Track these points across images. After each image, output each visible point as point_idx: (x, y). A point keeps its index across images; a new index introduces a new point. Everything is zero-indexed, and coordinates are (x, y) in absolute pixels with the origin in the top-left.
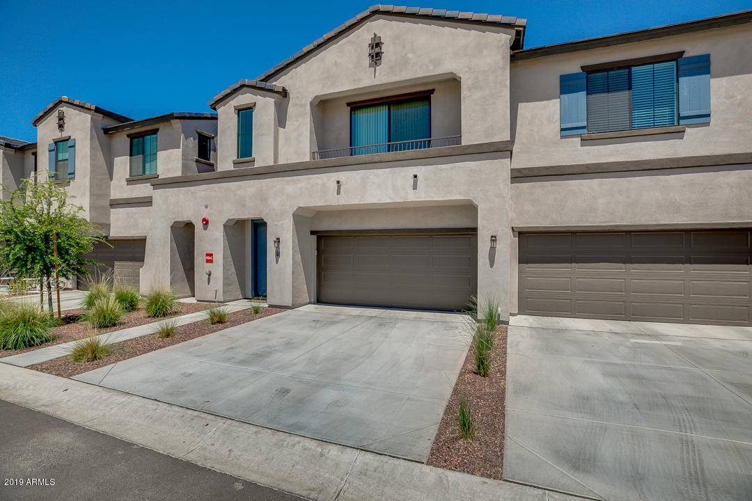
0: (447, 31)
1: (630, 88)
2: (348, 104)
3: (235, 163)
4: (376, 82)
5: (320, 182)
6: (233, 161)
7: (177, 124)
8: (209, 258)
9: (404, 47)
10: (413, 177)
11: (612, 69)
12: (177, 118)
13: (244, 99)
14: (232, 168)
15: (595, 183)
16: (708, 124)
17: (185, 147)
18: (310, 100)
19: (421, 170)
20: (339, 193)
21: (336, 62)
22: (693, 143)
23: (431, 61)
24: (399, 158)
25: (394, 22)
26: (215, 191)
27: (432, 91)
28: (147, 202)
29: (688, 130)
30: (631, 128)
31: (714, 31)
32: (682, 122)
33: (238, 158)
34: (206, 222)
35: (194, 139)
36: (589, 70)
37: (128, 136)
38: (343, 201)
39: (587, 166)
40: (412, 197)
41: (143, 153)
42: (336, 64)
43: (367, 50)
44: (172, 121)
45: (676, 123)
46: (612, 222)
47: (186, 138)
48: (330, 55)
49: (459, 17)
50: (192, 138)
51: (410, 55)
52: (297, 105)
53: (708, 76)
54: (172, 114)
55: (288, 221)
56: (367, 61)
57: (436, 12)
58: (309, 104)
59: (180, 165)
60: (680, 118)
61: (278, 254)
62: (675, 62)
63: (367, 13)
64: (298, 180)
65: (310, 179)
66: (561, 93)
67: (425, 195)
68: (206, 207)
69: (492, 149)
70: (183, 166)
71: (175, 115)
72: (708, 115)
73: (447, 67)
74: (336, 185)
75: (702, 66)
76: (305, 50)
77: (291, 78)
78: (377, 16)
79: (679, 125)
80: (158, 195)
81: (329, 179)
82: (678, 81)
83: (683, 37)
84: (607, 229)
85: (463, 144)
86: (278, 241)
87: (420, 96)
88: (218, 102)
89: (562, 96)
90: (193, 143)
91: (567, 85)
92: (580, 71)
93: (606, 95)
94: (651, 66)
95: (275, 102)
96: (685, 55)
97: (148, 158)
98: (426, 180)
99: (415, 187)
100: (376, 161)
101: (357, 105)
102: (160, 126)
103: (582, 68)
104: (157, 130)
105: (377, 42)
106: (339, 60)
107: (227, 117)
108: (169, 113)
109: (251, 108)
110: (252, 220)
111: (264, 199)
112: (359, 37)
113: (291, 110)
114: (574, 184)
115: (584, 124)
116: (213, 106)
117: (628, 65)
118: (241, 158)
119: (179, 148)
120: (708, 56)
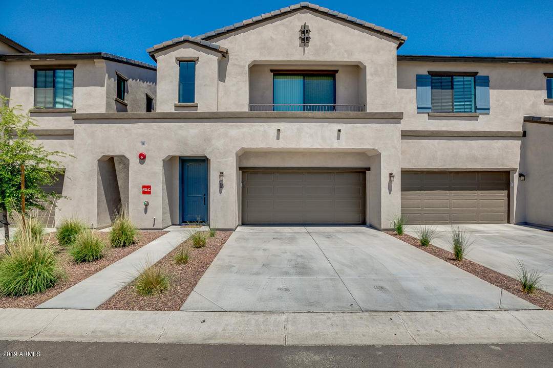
0: (356, 33)
1: (452, 88)
2: (272, 71)
3: (176, 107)
4: (305, 59)
5: (262, 129)
6: (175, 104)
7: (101, 64)
8: (145, 190)
9: (326, 37)
10: (337, 131)
11: (444, 76)
12: (104, 58)
13: (187, 52)
14: (173, 111)
15: (436, 142)
16: (488, 114)
17: (108, 86)
18: (248, 63)
19: (343, 126)
20: (278, 138)
21: (271, 37)
22: (482, 124)
23: (345, 51)
24: (327, 116)
25: (318, 18)
26: (154, 130)
27: (337, 71)
28: (68, 135)
29: (480, 116)
30: (453, 111)
31: (490, 64)
32: (477, 111)
33: (179, 102)
34: (142, 157)
35: (114, 80)
36: (432, 74)
37: (32, 67)
38: (282, 144)
39: (432, 132)
40: (336, 145)
41: (54, 86)
42: (272, 39)
43: (298, 34)
44: (95, 60)
45: (473, 111)
46: (444, 166)
47: (109, 78)
48: (267, 30)
49: (366, 25)
50: (113, 79)
51: (331, 44)
52: (235, 64)
53: (488, 88)
54: (100, 54)
55: (231, 159)
56: (298, 42)
57: (350, 18)
58: (247, 66)
59: (104, 103)
60: (476, 109)
61: (221, 186)
62: (473, 78)
63: (298, 6)
64: (241, 126)
65: (253, 126)
66: (417, 86)
67: (345, 144)
68: (143, 143)
69: (391, 117)
70: (107, 104)
71: (102, 55)
72: (489, 109)
73: (355, 58)
74: (276, 132)
75: (485, 81)
76: (246, 22)
77: (231, 43)
78: (305, 10)
79: (476, 112)
80: (81, 129)
81: (271, 128)
82: (475, 88)
83: (477, 64)
84: (442, 170)
85: (368, 111)
86: (222, 175)
87: (329, 74)
88: (158, 50)
89: (418, 87)
90: (113, 83)
91: (421, 81)
92: (428, 74)
93: (440, 90)
94: (462, 77)
95: (218, 60)
96: (478, 75)
97: (60, 92)
98: (346, 133)
99: (338, 138)
100: (310, 117)
101: (279, 72)
102: (79, 63)
103: (428, 72)
104: (75, 66)
105: (306, 29)
106: (274, 37)
107: (167, 65)
108: (96, 52)
109: (194, 61)
110: (180, 157)
111: (208, 140)
112: (291, 22)
113: (230, 68)
114: (425, 142)
115: (430, 106)
116: (152, 54)
117: (451, 75)
118: (184, 102)
119: (103, 86)
120: (488, 77)
